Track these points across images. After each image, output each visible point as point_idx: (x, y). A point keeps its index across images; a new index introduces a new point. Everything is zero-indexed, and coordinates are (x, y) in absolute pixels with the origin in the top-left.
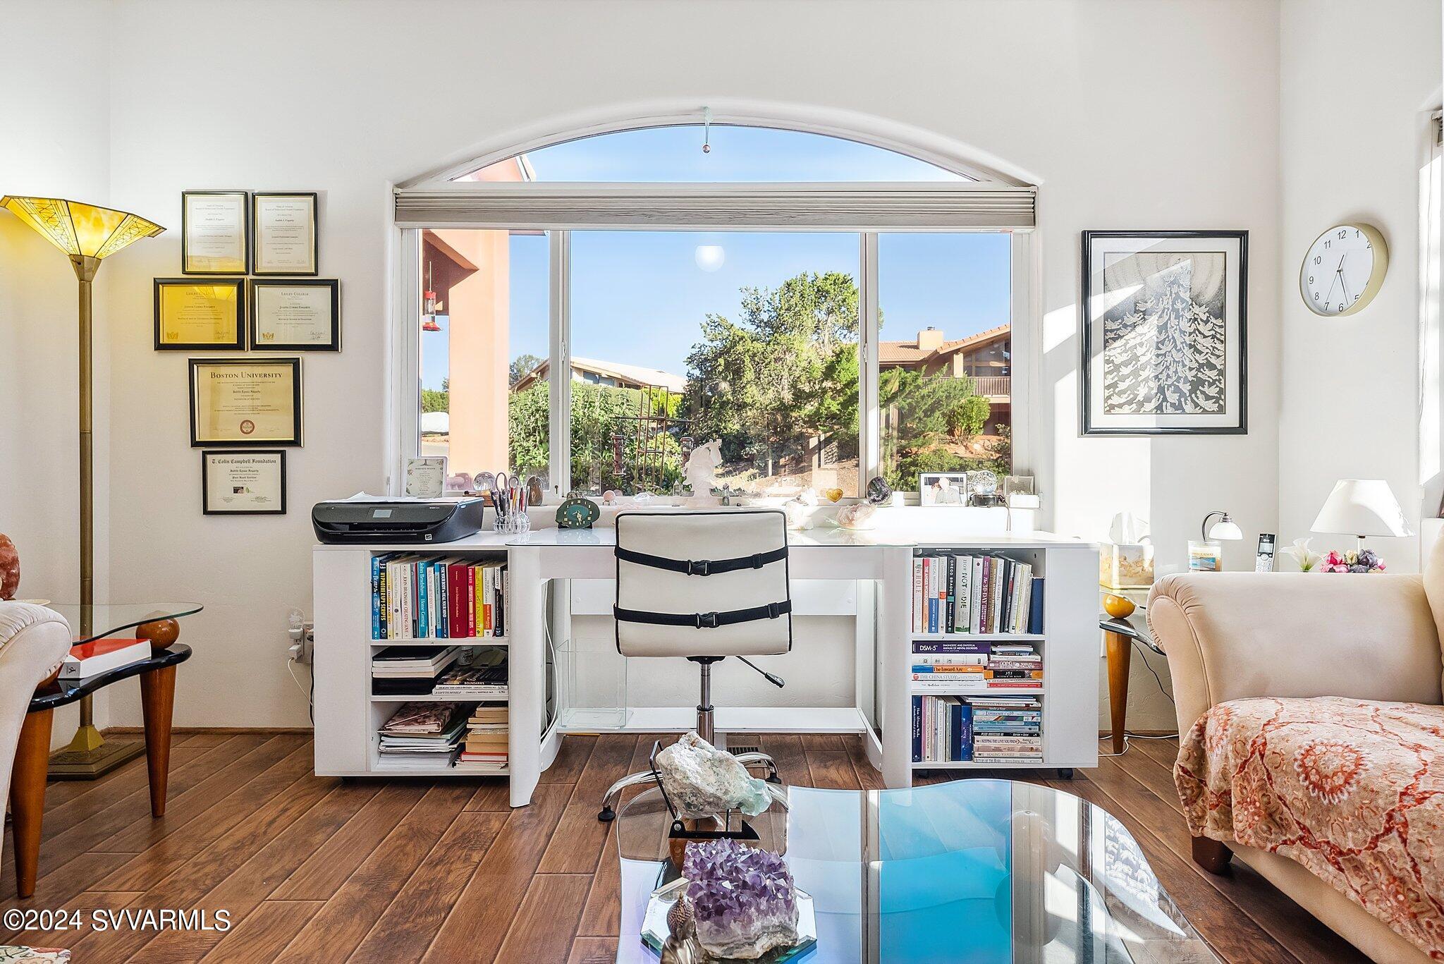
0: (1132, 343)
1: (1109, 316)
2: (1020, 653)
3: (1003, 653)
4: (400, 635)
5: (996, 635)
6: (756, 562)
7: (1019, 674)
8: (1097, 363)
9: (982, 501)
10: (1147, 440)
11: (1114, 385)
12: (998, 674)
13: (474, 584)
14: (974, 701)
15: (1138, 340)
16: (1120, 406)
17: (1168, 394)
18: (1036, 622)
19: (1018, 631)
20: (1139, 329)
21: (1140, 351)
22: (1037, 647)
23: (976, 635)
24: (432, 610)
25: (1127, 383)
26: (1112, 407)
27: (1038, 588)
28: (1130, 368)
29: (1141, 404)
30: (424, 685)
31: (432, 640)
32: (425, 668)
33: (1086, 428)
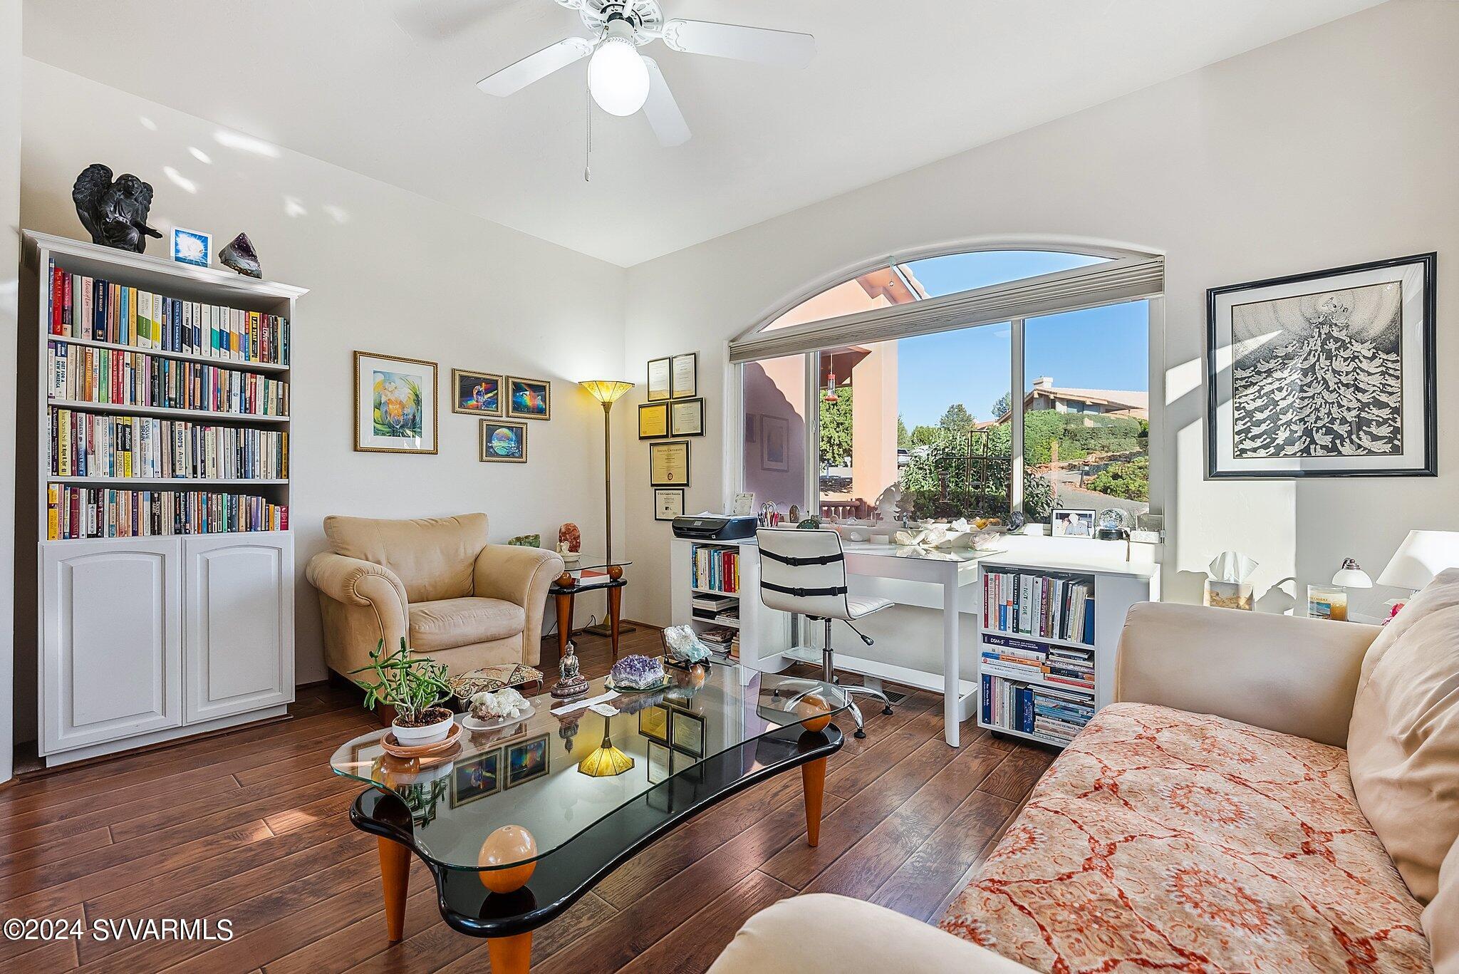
0: (1267, 389)
1: (1239, 365)
2: (1075, 658)
3: (1060, 655)
4: (704, 588)
5: (1056, 640)
6: (823, 561)
7: (1075, 674)
8: (1225, 414)
9: (1105, 535)
10: (1291, 484)
11: (1248, 430)
12: (1053, 670)
13: (734, 564)
14: (1035, 689)
15: (1276, 385)
16: (1254, 450)
17: (1316, 436)
18: (1088, 635)
19: (1074, 640)
20: (1277, 375)
21: (1278, 396)
23: (1036, 637)
24: (717, 576)
25: (1264, 427)
26: (1243, 451)
27: (1090, 607)
28: (1267, 413)
29: (1280, 448)
30: (711, 615)
31: (716, 592)
32: (712, 606)
33: (1212, 472)
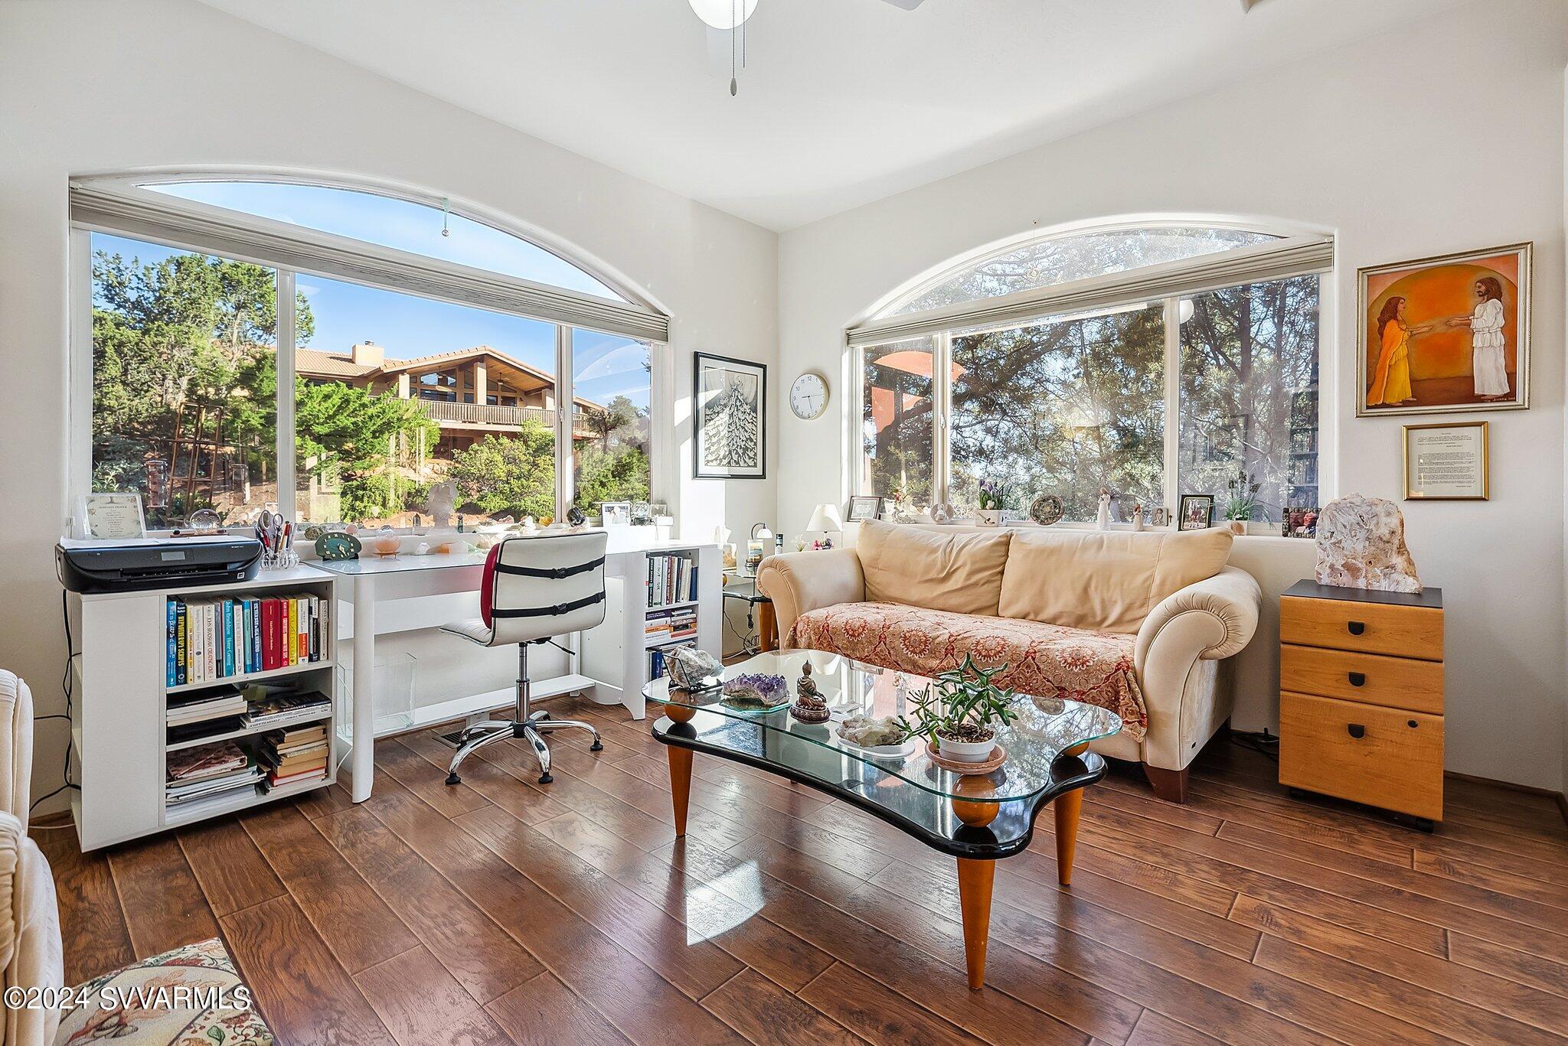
0: (718, 423)
1: (708, 406)
2: (685, 614)
3: (678, 615)
5: (674, 605)
6: (590, 567)
7: (686, 626)
8: (701, 433)
9: (640, 521)
10: (723, 482)
11: (709, 448)
12: (676, 628)
13: (288, 617)
14: (661, 648)
15: (720, 422)
16: (712, 461)
17: (733, 454)
18: (693, 595)
19: (685, 602)
20: (720, 415)
21: (721, 428)
22: (694, 608)
23: (665, 607)
24: (239, 647)
25: (715, 447)
26: (708, 461)
27: (695, 572)
28: (716, 438)
29: (721, 460)
31: (239, 676)
32: (236, 705)
33: (696, 475)
